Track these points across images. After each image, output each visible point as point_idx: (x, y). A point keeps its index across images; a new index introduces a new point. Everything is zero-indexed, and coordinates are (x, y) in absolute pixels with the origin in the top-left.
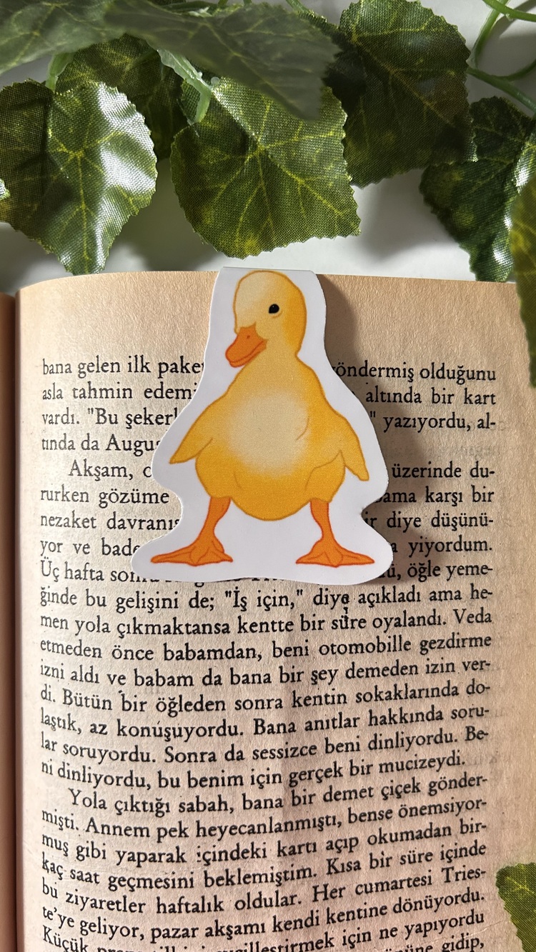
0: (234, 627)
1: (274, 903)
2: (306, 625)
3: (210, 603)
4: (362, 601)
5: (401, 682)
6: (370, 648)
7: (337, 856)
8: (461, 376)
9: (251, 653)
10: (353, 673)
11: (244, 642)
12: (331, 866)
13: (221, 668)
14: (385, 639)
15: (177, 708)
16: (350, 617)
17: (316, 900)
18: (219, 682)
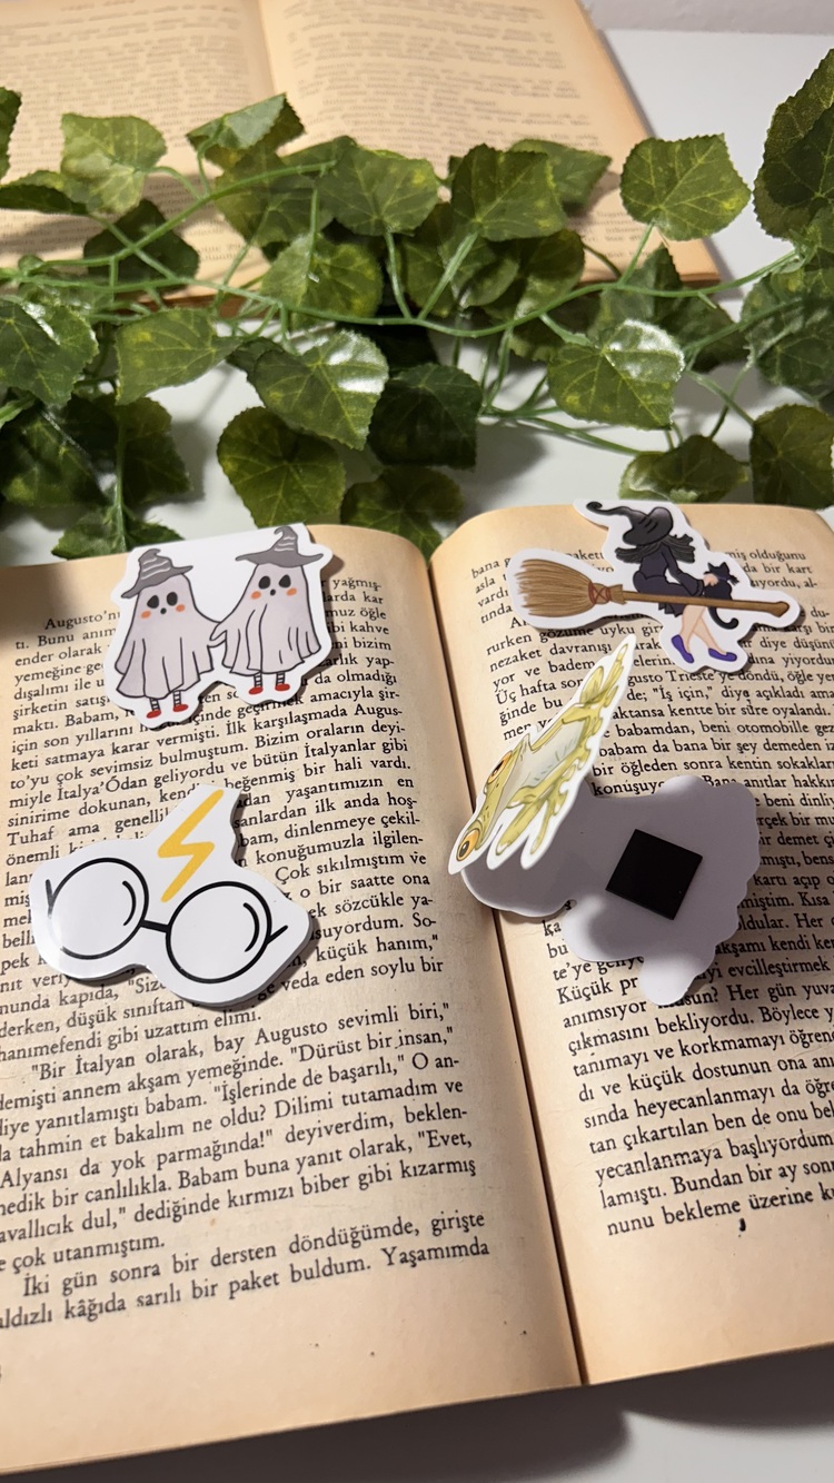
0: (667, 712)
1: (765, 925)
2: (721, 711)
3: (643, 696)
4: (759, 695)
5: (811, 754)
6: (777, 729)
7: (805, 890)
8: (780, 556)
9: (685, 729)
10: (769, 746)
11: (677, 721)
12: (803, 898)
13: (665, 739)
14: (785, 722)
15: (639, 769)
16: (755, 706)
17: (800, 926)
18: (666, 750)
